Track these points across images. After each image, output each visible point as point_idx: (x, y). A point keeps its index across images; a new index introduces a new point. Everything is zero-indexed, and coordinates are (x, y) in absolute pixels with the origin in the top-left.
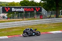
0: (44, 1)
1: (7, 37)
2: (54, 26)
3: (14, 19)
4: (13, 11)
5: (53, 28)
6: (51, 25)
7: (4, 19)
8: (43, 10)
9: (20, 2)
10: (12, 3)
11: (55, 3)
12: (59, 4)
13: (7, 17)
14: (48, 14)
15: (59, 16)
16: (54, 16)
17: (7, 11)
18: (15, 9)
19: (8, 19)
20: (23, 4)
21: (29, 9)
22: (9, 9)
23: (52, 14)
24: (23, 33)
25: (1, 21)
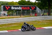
0: (39, 1)
1: (7, 31)
2: (47, 23)
3: (13, 16)
4: (12, 9)
5: (46, 24)
6: (44, 22)
7: (5, 16)
8: (38, 9)
9: (19, 2)
10: (12, 2)
11: (47, 3)
12: (51, 3)
13: (7, 14)
14: (41, 12)
15: (51, 14)
16: (46, 14)
17: (7, 9)
18: (14, 8)
19: (8, 16)
20: (21, 3)
21: (26, 8)
22: (9, 7)
23: (45, 12)
24: (21, 28)
25: (2, 17)
